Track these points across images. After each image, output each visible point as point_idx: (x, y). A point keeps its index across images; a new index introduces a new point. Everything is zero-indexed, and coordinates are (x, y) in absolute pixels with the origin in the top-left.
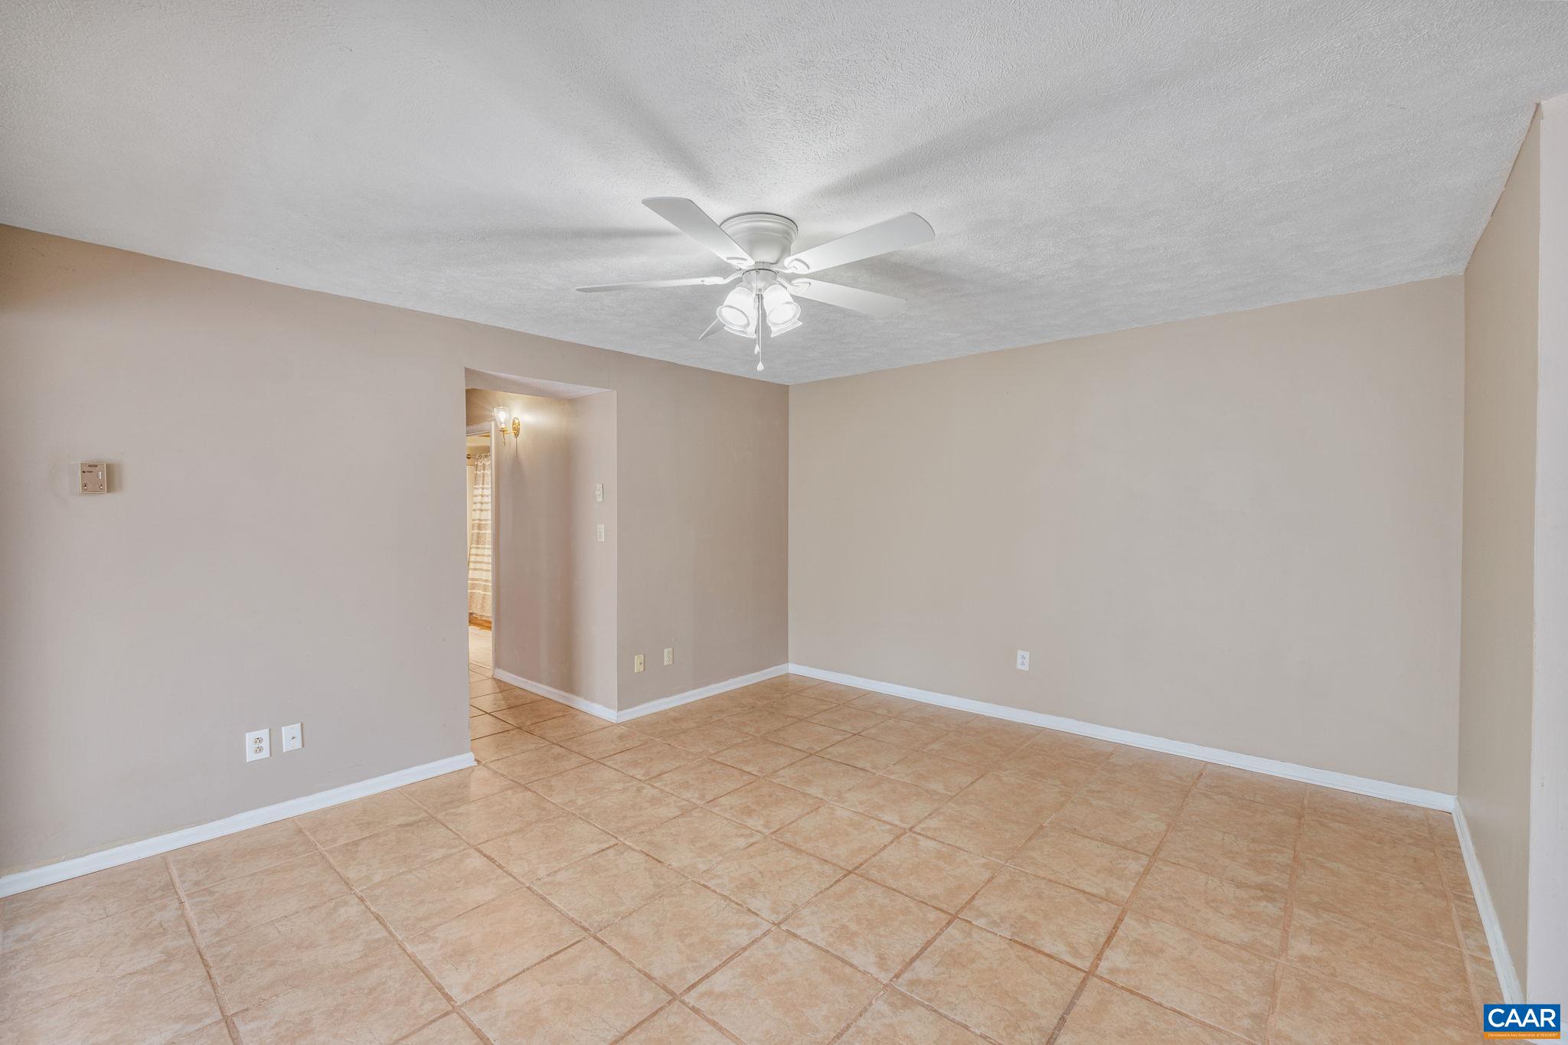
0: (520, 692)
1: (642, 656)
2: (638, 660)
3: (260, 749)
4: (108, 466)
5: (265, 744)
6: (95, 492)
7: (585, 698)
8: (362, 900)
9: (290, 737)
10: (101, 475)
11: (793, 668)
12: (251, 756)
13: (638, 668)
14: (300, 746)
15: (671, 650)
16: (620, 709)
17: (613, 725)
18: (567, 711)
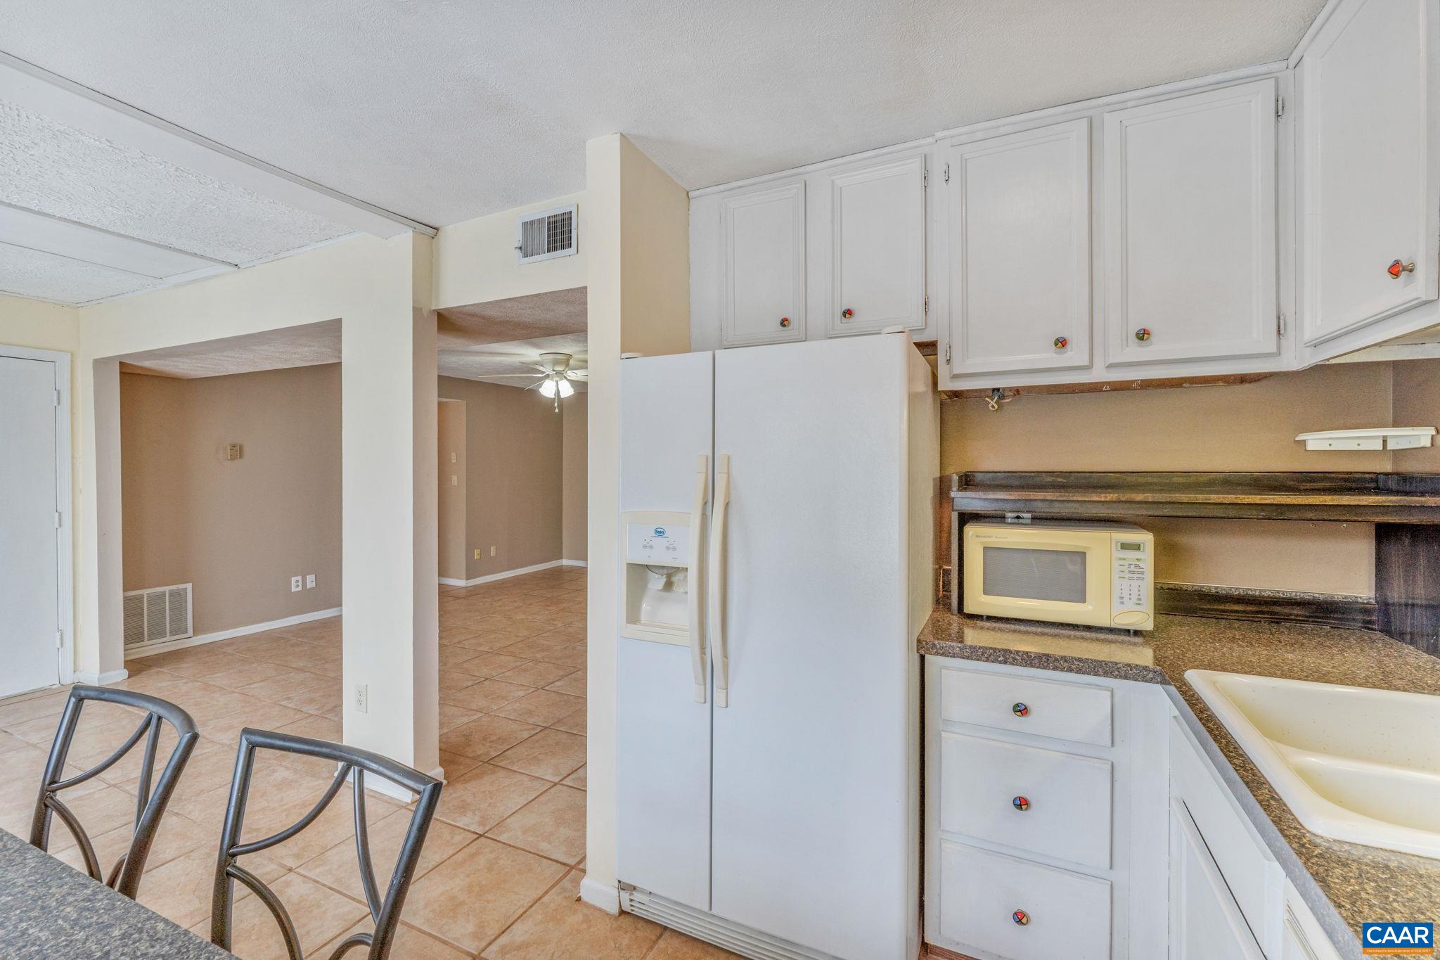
1: (479, 550)
2: (477, 552)
3: (298, 586)
4: (241, 447)
5: (300, 584)
6: (232, 459)
9: (311, 581)
10: (237, 451)
11: (565, 562)
12: (294, 589)
13: (477, 556)
14: (314, 586)
15: (495, 547)
16: (468, 578)
17: (463, 588)
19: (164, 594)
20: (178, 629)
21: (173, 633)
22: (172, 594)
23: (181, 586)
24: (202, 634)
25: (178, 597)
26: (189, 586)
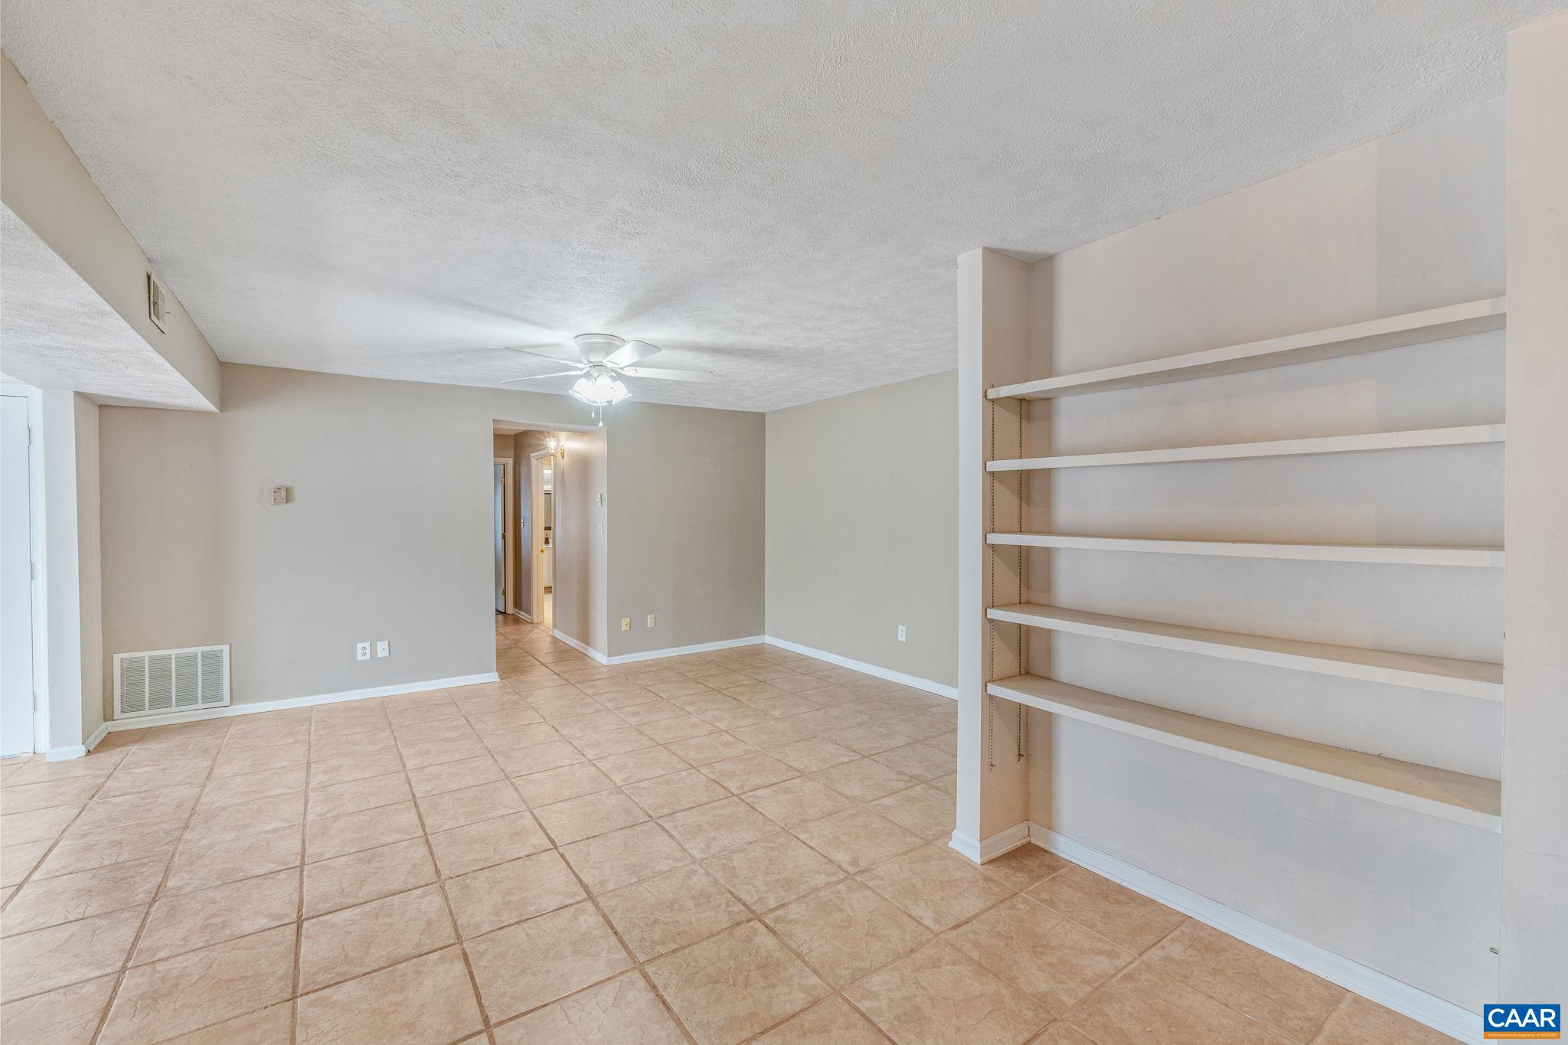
0: (561, 644)
1: (628, 619)
2: (625, 621)
3: (365, 654)
4: (287, 490)
5: (368, 651)
6: (279, 503)
7: (594, 648)
8: (393, 731)
9: (382, 650)
10: (283, 494)
11: (768, 639)
12: (360, 657)
13: (625, 627)
14: (387, 655)
15: (653, 616)
16: (610, 655)
17: (603, 666)
18: (582, 656)
19: (194, 657)
20: (213, 695)
21: (205, 699)
22: (205, 656)
23: (216, 648)
24: (241, 703)
25: (212, 661)
26: (226, 648)
